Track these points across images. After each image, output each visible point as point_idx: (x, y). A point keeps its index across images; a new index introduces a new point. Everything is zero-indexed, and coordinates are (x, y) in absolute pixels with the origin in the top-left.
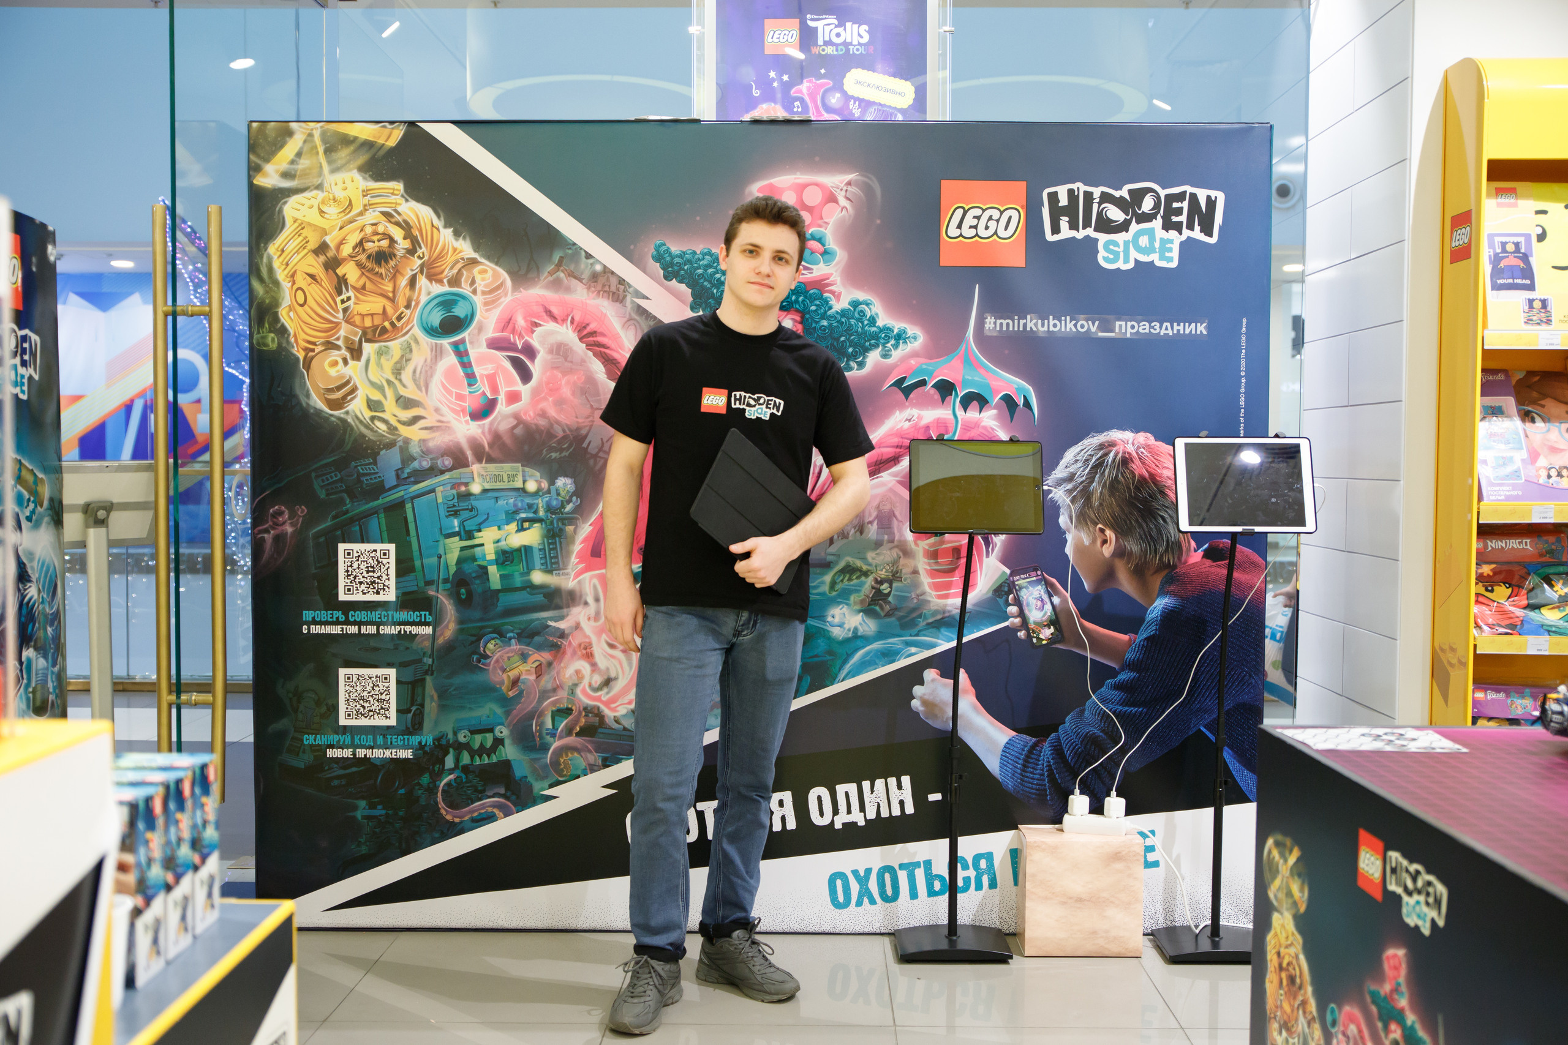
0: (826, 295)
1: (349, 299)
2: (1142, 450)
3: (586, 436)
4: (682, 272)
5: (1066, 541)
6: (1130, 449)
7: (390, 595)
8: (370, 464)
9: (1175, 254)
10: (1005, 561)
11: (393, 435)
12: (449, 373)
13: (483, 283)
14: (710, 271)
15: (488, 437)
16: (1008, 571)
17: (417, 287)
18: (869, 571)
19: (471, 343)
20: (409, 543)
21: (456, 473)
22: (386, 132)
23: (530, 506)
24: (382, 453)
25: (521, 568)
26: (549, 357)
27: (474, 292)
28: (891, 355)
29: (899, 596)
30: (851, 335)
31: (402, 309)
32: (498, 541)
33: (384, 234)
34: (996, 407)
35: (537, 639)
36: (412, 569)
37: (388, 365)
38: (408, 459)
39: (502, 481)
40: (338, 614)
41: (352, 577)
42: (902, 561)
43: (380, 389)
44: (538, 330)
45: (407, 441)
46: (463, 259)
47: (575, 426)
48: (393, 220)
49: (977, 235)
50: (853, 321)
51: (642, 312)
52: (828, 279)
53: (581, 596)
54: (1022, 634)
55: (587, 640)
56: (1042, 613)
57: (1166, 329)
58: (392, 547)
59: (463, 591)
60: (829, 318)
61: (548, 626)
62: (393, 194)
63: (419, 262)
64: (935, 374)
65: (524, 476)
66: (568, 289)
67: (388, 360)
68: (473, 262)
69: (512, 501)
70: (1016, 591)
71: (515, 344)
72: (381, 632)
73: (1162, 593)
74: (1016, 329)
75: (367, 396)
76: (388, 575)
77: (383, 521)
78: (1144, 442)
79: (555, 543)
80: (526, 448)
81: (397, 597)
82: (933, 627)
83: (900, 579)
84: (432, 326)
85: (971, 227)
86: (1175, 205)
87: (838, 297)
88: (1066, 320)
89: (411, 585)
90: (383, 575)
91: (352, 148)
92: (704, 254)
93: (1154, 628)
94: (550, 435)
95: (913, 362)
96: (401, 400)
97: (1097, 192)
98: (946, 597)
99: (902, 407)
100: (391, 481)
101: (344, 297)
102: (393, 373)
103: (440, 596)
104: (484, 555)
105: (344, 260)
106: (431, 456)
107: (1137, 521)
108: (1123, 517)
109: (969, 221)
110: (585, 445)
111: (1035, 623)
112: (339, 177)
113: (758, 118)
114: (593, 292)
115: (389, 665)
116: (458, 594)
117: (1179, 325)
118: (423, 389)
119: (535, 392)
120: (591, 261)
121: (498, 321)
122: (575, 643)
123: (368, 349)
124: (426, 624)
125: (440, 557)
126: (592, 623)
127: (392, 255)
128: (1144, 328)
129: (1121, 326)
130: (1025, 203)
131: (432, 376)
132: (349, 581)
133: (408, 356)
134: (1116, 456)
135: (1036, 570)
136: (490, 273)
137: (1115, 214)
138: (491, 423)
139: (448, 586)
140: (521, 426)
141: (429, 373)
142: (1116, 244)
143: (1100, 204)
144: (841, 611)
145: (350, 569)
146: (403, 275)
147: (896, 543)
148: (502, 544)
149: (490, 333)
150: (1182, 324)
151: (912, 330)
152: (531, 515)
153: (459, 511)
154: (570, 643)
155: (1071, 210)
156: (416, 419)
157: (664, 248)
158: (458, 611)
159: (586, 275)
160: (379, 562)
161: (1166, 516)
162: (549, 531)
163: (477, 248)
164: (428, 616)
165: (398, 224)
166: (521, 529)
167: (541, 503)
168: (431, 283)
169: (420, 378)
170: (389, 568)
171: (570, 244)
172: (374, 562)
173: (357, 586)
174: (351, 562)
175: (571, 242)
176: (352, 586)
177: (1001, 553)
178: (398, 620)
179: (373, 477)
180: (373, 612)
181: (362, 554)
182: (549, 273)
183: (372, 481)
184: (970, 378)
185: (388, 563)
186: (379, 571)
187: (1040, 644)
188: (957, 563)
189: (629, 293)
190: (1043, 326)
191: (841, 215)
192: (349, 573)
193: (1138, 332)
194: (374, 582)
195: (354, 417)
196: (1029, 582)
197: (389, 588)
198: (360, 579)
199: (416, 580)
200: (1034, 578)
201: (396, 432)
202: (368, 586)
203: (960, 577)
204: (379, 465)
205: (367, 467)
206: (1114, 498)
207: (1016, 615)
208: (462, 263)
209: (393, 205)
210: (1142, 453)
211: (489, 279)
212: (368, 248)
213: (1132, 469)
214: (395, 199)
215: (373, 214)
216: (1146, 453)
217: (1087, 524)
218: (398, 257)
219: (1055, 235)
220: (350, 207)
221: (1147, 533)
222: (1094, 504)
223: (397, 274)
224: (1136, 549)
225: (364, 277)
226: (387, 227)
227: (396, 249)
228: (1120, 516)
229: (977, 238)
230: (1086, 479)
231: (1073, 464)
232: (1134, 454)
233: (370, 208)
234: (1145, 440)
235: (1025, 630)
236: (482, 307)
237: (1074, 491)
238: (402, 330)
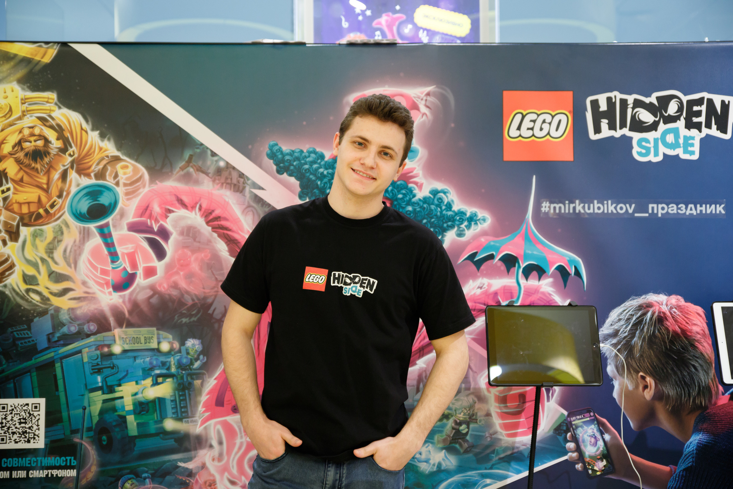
0: (410, 185)
1: (8, 189)
2: (674, 310)
3: (211, 304)
4: (292, 168)
5: (613, 387)
6: (665, 309)
7: (40, 443)
8: (24, 330)
9: (696, 148)
10: (563, 404)
11: (45, 304)
12: (95, 252)
13: (125, 177)
14: (315, 166)
15: (129, 306)
16: (566, 413)
17: (68, 179)
18: (449, 414)
19: (114, 226)
20: (58, 397)
21: (100, 336)
22: (42, 50)
23: (164, 364)
24: (36, 320)
25: (156, 416)
26: (181, 238)
27: (117, 184)
28: (464, 235)
29: (476, 435)
30: (432, 218)
31: (55, 198)
32: (136, 394)
33: (40, 135)
34: (552, 276)
35: (168, 478)
36: (60, 420)
37: (42, 246)
38: (58, 324)
39: (139, 342)
41: (5, 429)
42: (477, 406)
43: (35, 265)
44: (171, 216)
45: (58, 310)
46: (107, 156)
47: (202, 296)
48: (48, 124)
49: (533, 135)
50: (433, 207)
51: (258, 200)
52: (412, 172)
53: (207, 440)
54: (579, 467)
55: (212, 478)
56: (596, 449)
57: (691, 209)
58: (42, 401)
59: (104, 438)
60: (413, 204)
61: (178, 467)
62: (47, 102)
63: (70, 159)
64: (501, 250)
65: (158, 338)
66: (197, 182)
67: (42, 241)
68: (116, 159)
69: (148, 359)
70: (573, 429)
71: (151, 228)
72: (31, 476)
73: (697, 430)
74: (567, 211)
75: (23, 272)
76: (38, 425)
77: (35, 379)
78: (675, 304)
79: (184, 395)
80: (161, 314)
81: (46, 445)
82: (505, 461)
83: (475, 421)
84: (80, 213)
85: (528, 129)
86: (695, 108)
87: (420, 187)
88: (607, 204)
89: (59, 433)
90: (34, 426)
91: (12, 63)
92: (310, 153)
93: (691, 460)
94: (181, 303)
95: (483, 240)
96: (53, 275)
97: (631, 99)
98: (515, 435)
99: (474, 277)
100: (43, 343)
101: (4, 188)
102: (46, 252)
103: (84, 443)
104: (123, 407)
105: (5, 157)
106: (78, 322)
107: (672, 369)
108: (661, 366)
109: (527, 124)
110: (210, 312)
111: (590, 457)
113: (353, 41)
114: (218, 184)
116: (100, 440)
117: (701, 206)
118: (73, 265)
119: (169, 268)
120: (215, 158)
121: (138, 208)
122: (201, 481)
123: (25, 232)
124: (71, 467)
125: (84, 409)
126: (216, 463)
127: (47, 153)
128: (673, 209)
129: (653, 208)
130: (572, 109)
131: (80, 254)
132: (2, 432)
133: (59, 238)
134: (653, 315)
135: (589, 412)
136: (131, 168)
137: (646, 117)
138: (131, 294)
139: (92, 433)
140: (157, 296)
141: (78, 252)
142: (647, 141)
143: (633, 108)
144: (427, 449)
145: (4, 421)
146: (56, 170)
147: (472, 390)
148: (139, 397)
149: (131, 218)
150: (704, 206)
151: (481, 213)
152: (164, 371)
153: (102, 369)
154: (197, 481)
155: (610, 114)
156: (65, 291)
157: (276, 148)
158: (99, 455)
159: (212, 170)
160: (30, 414)
161: (697, 365)
162: (179, 384)
163: (119, 148)
164: (73, 461)
165: (52, 127)
166: (156, 383)
167: (173, 361)
168: (80, 176)
169: (69, 256)
170: (39, 419)
171: (198, 144)
172: (26, 415)
173: (10, 436)
174: (5, 415)
175: (199, 143)
176: (6, 436)
177: (559, 399)
178: (46, 465)
179: (27, 341)
180: (24, 459)
181: (15, 408)
182: (180, 168)
183: (26, 345)
184: (530, 252)
185: (39, 415)
186: (30, 422)
187: (595, 475)
188: (523, 406)
189: (248, 184)
190: (589, 209)
191: (422, 120)
192: (4, 425)
193: (667, 212)
194: (26, 432)
195: (11, 290)
196: (583, 422)
197: (38, 437)
198: (13, 430)
199: (64, 429)
200: (588, 419)
201: (48, 302)
202: (20, 436)
203: (526, 419)
204: (32, 331)
205: (22, 332)
206: (653, 350)
207: (574, 450)
208: (107, 160)
209: (48, 112)
210: (675, 312)
211: (130, 173)
212: (26, 147)
213: (666, 326)
214: (50, 106)
215: (30, 118)
216: (678, 313)
217: (630, 372)
218: (52, 155)
219: (597, 135)
220: (10, 113)
221: (681, 379)
222: (636, 356)
223: (51, 169)
224: (673, 393)
225: (22, 171)
226: (42, 129)
227: (50, 148)
228: (658, 365)
229: (533, 138)
230: (629, 334)
231: (617, 322)
232: (668, 313)
233: (28, 114)
234: (676, 302)
235: (581, 463)
236: (124, 197)
237: (619, 345)
238: (54, 216)
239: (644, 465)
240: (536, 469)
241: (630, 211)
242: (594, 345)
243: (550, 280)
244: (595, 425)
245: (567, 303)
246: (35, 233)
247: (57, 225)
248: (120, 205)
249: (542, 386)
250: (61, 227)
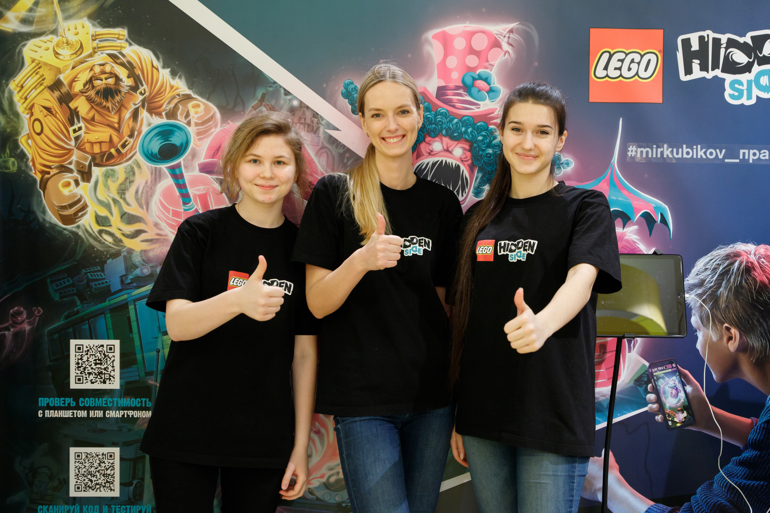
0: (491, 127)
1: (80, 128)
2: (762, 259)
5: (697, 338)
6: (752, 258)
7: (115, 384)
8: (98, 271)
10: (644, 355)
11: (118, 246)
12: (167, 194)
13: (196, 116)
16: (647, 364)
17: (140, 119)
19: (186, 167)
20: (132, 340)
24: (109, 261)
27: (189, 123)
31: (126, 138)
33: (111, 73)
34: (637, 223)
36: (134, 362)
37: (114, 186)
38: (130, 266)
40: (70, 401)
41: (82, 369)
43: (107, 206)
45: (130, 251)
46: (179, 95)
48: (118, 61)
49: (621, 75)
51: (333, 141)
52: (493, 113)
54: (659, 418)
56: (677, 400)
58: (117, 343)
60: (493, 147)
62: (118, 39)
63: (141, 98)
67: (114, 182)
68: (188, 98)
70: (654, 381)
72: (107, 416)
74: (654, 156)
75: (96, 213)
76: (113, 367)
77: (109, 321)
78: (764, 253)
81: (121, 386)
84: (152, 153)
85: (616, 69)
88: (697, 149)
89: (134, 374)
90: (109, 367)
96: (126, 216)
97: (724, 38)
100: (116, 285)
101: (76, 127)
102: (118, 193)
105: (76, 95)
106: (151, 265)
107: (758, 321)
108: (746, 317)
109: (614, 63)
111: (671, 408)
112: (71, 23)
115: (114, 445)
118: (145, 207)
120: (289, 97)
121: (209, 149)
123: (97, 172)
124: (146, 409)
125: (158, 351)
127: (118, 92)
128: (764, 155)
129: (744, 154)
130: (662, 48)
131: (152, 196)
132: (79, 372)
133: (131, 178)
134: (740, 265)
135: (671, 363)
136: (202, 107)
137: (740, 57)
141: (149, 193)
142: (740, 83)
143: (727, 48)
145: (80, 361)
146: (127, 108)
149: (202, 158)
151: (564, 157)
155: (702, 54)
156: (138, 233)
157: (352, 86)
160: (105, 356)
163: (191, 85)
164: (148, 402)
165: (122, 64)
168: (151, 115)
169: (141, 197)
170: (114, 360)
171: (271, 83)
172: (101, 356)
173: (86, 376)
174: (81, 356)
175: (272, 81)
176: (83, 376)
177: (640, 349)
178: (122, 406)
179: (100, 282)
180: (100, 399)
181: (91, 349)
182: (252, 107)
183: (100, 286)
184: (615, 198)
185: (114, 356)
186: (106, 363)
187: (675, 426)
188: (603, 357)
189: (322, 125)
190: (677, 154)
191: (504, 58)
192: (80, 365)
193: (759, 158)
194: (101, 373)
195: (84, 231)
196: (664, 373)
197: (114, 378)
198: (89, 370)
199: (138, 371)
200: (670, 370)
201: (121, 244)
202: (96, 376)
203: (606, 369)
204: (106, 272)
205: (95, 274)
206: (739, 301)
207: (654, 401)
208: (179, 99)
209: (119, 48)
210: (763, 262)
211: (201, 112)
212: (97, 85)
213: (754, 276)
214: (120, 43)
215: (101, 56)
216: (766, 263)
217: (715, 323)
218: (123, 93)
219: (688, 76)
220: (81, 50)
221: (767, 331)
222: (722, 307)
223: (122, 107)
224: (757, 345)
225: (93, 110)
226: (113, 67)
227: (121, 86)
228: (743, 317)
229: (621, 78)
230: (714, 285)
231: (703, 272)
232: (756, 263)
233: (99, 51)
234: (765, 252)
235: (661, 414)
236: (195, 137)
237: (704, 296)
238: (126, 156)
239: (725, 417)
240: (615, 420)
241: (721, 157)
242: (678, 296)
243: (635, 227)
244: (676, 377)
245: (651, 252)
246: (107, 173)
247: (129, 165)
248: (191, 145)
249: (624, 337)
250: (133, 168)
